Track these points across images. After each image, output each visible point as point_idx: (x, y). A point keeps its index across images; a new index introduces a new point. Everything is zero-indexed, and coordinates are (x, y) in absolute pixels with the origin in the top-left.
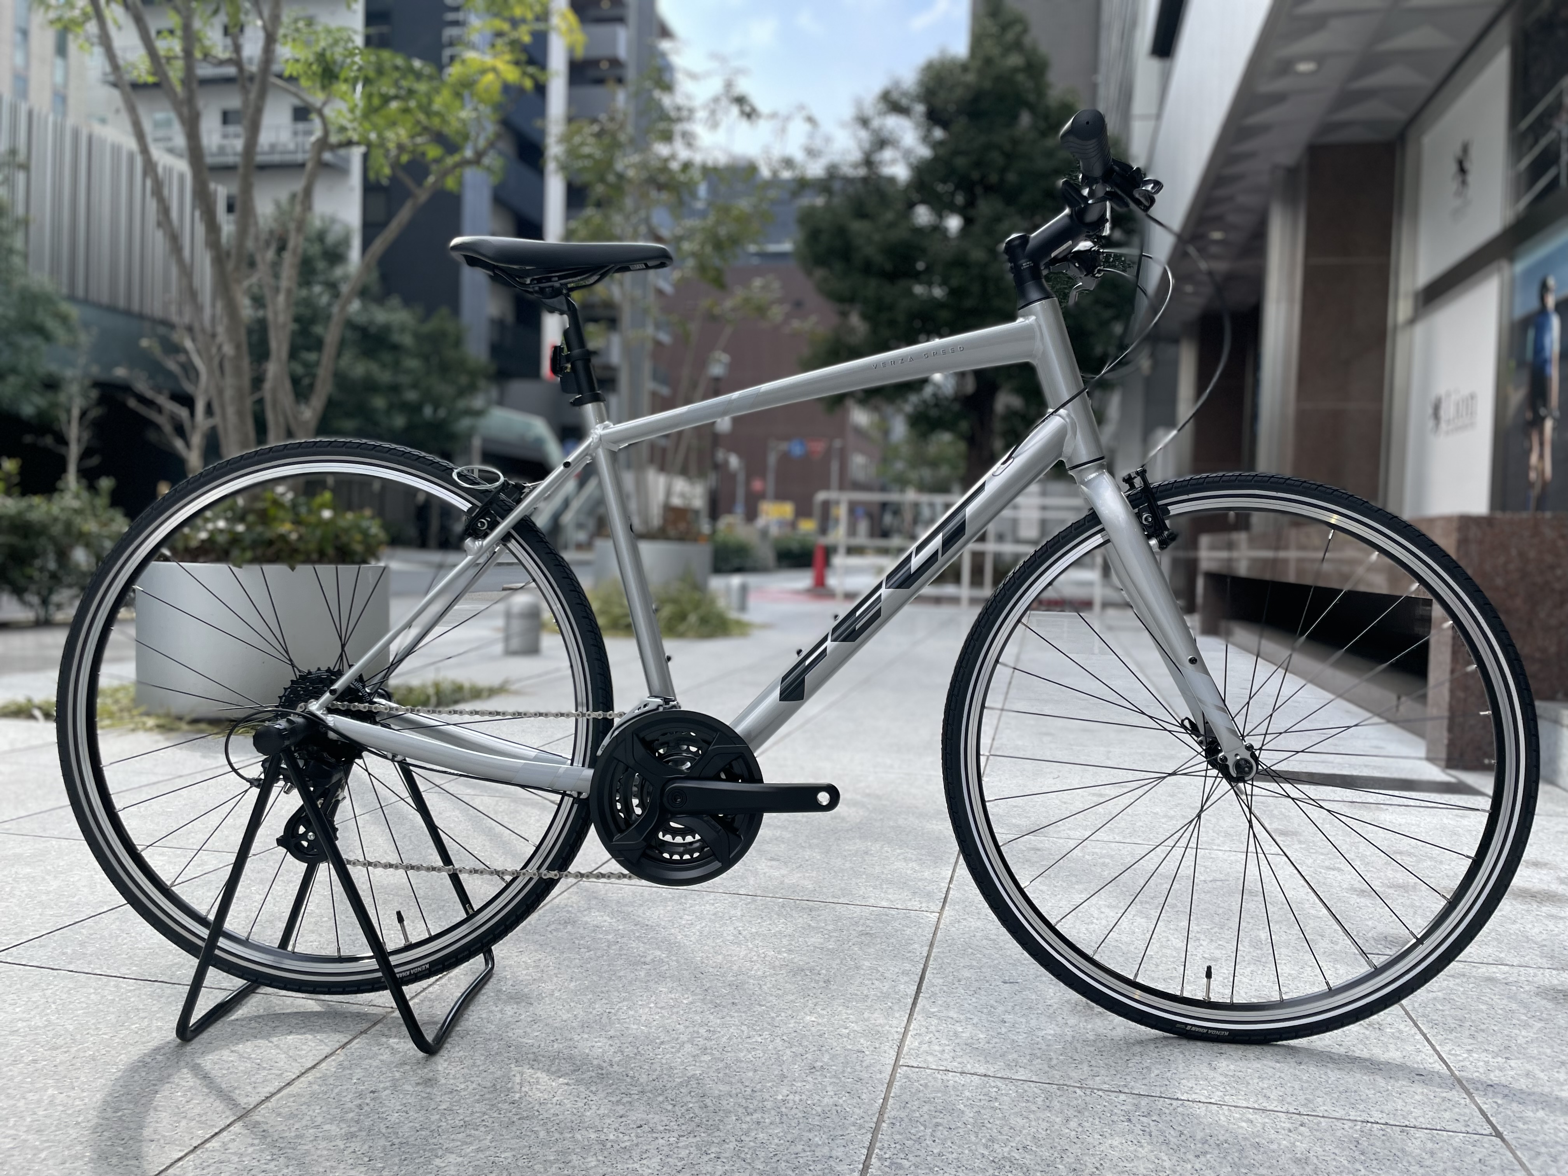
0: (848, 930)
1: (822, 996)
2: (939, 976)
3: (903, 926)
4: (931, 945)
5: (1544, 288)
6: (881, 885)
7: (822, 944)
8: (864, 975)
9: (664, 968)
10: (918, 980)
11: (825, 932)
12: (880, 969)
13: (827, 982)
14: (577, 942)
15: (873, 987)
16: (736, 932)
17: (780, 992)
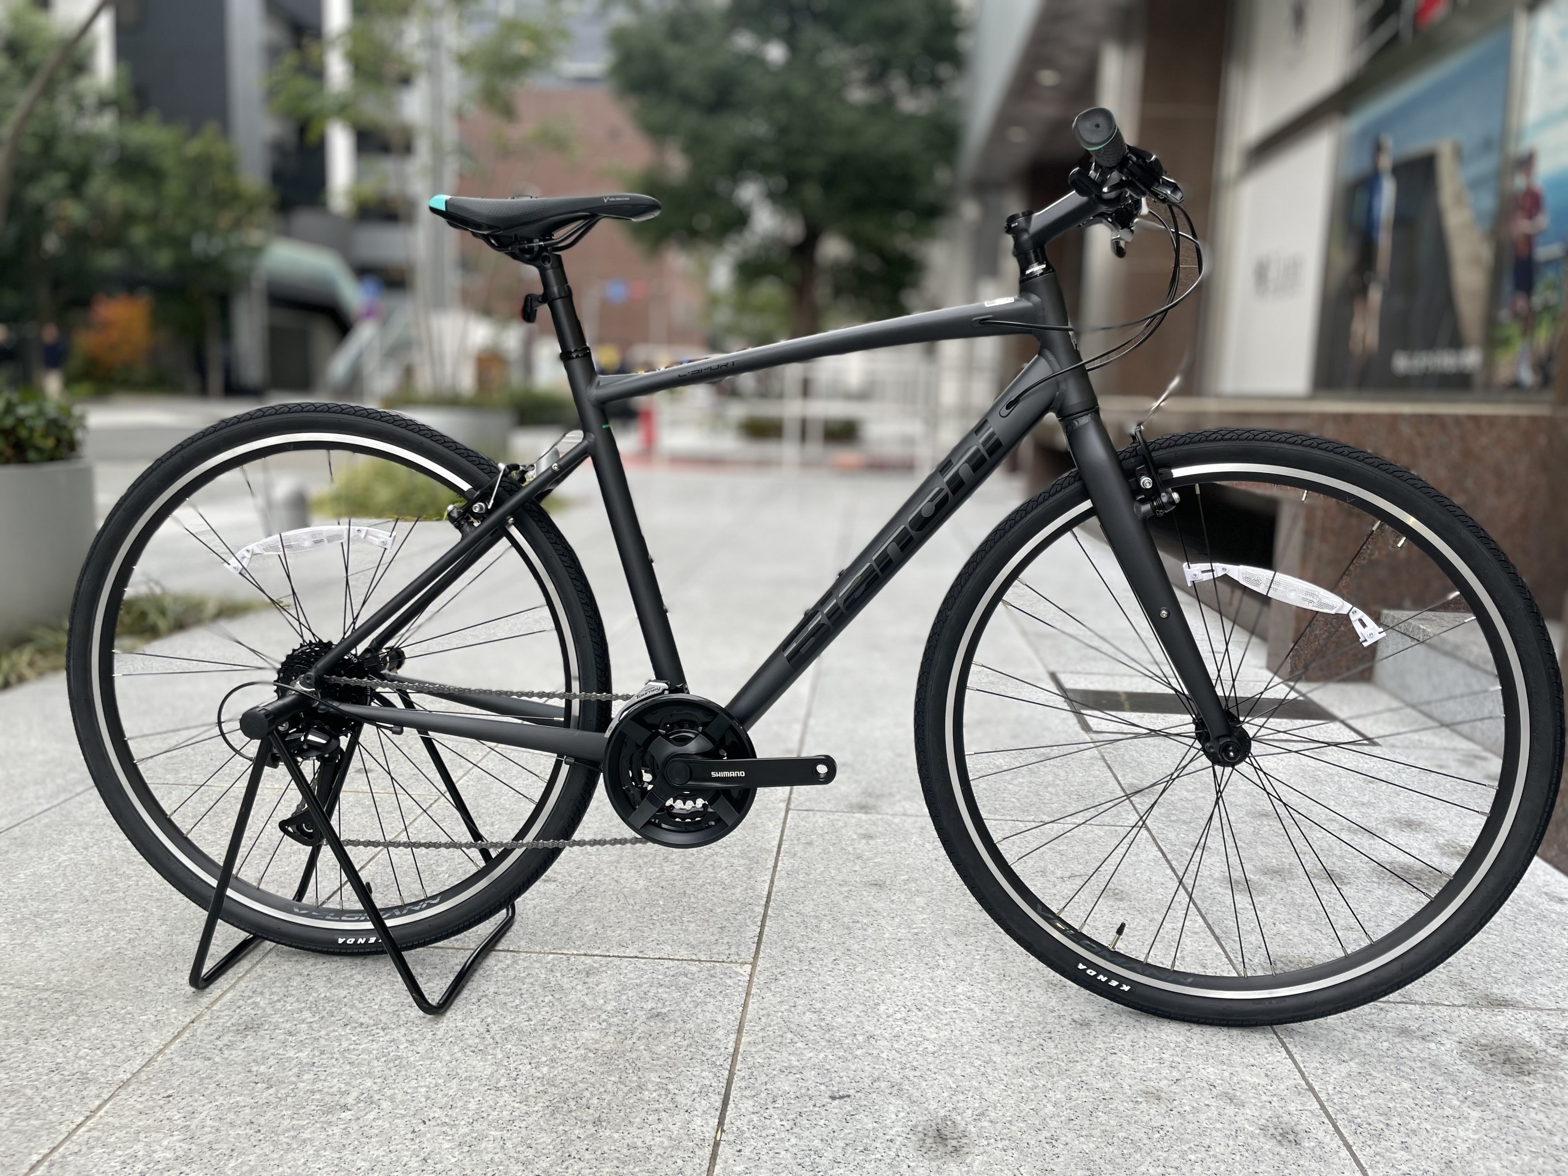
0: (633, 1011)
1: (587, 1156)
2: (747, 1093)
3: (707, 995)
4: (739, 1031)
5: (1378, 148)
6: (681, 917)
7: (597, 1042)
8: (648, 1103)
9: (371, 1116)
10: (718, 1104)
11: (604, 1016)
12: (671, 1087)
13: (597, 1122)
14: (254, 1069)
15: (660, 1127)
16: (482, 1030)
17: (530, 1153)
